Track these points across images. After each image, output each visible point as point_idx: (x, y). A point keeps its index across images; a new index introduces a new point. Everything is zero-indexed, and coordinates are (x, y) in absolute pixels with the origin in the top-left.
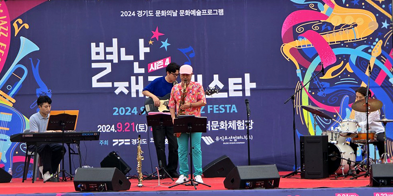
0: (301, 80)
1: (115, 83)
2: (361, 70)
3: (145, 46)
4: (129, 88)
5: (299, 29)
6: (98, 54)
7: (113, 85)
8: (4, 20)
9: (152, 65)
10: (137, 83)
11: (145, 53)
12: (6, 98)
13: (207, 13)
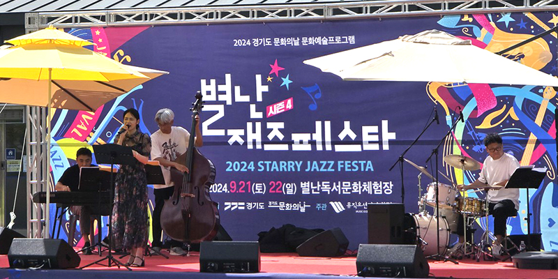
0: (452, 130)
1: (228, 130)
2: (529, 117)
3: (263, 84)
4: (244, 137)
6: (209, 93)
7: (226, 133)
8: (104, 51)
9: (271, 108)
10: (254, 131)
11: (263, 93)
13: (335, 41)
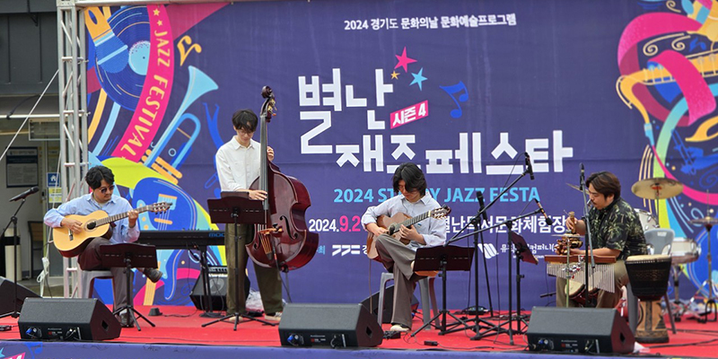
0: (652, 143)
1: (337, 146)
3: (386, 82)
4: (360, 156)
5: (650, 49)
6: (309, 95)
7: (334, 149)
8: (164, 38)
9: (397, 115)
10: (373, 148)
11: (387, 95)
12: (167, 170)
13: (488, 22)
